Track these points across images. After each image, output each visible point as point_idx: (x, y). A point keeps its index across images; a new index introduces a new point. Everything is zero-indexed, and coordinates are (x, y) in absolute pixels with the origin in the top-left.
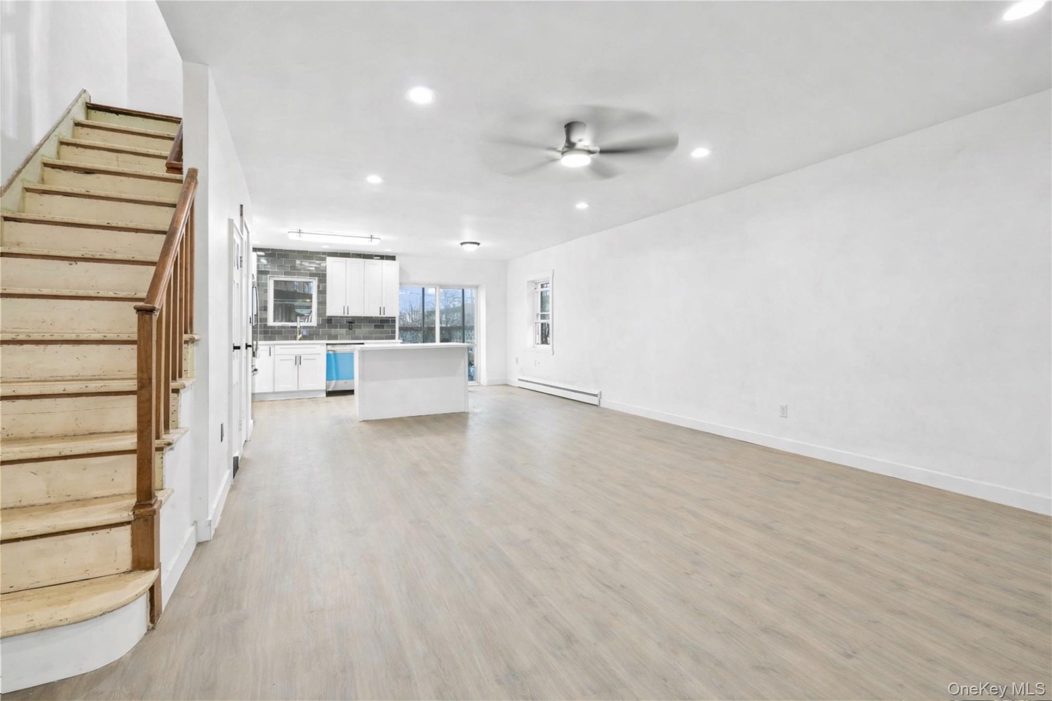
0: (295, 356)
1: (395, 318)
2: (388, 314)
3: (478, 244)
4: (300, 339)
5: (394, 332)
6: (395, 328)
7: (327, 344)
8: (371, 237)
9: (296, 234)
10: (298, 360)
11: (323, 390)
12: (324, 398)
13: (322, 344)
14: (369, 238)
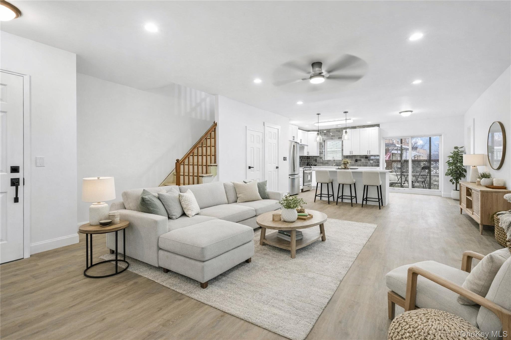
2: (372, 154)
3: (411, 111)
4: (335, 166)
5: (379, 162)
14: (345, 120)
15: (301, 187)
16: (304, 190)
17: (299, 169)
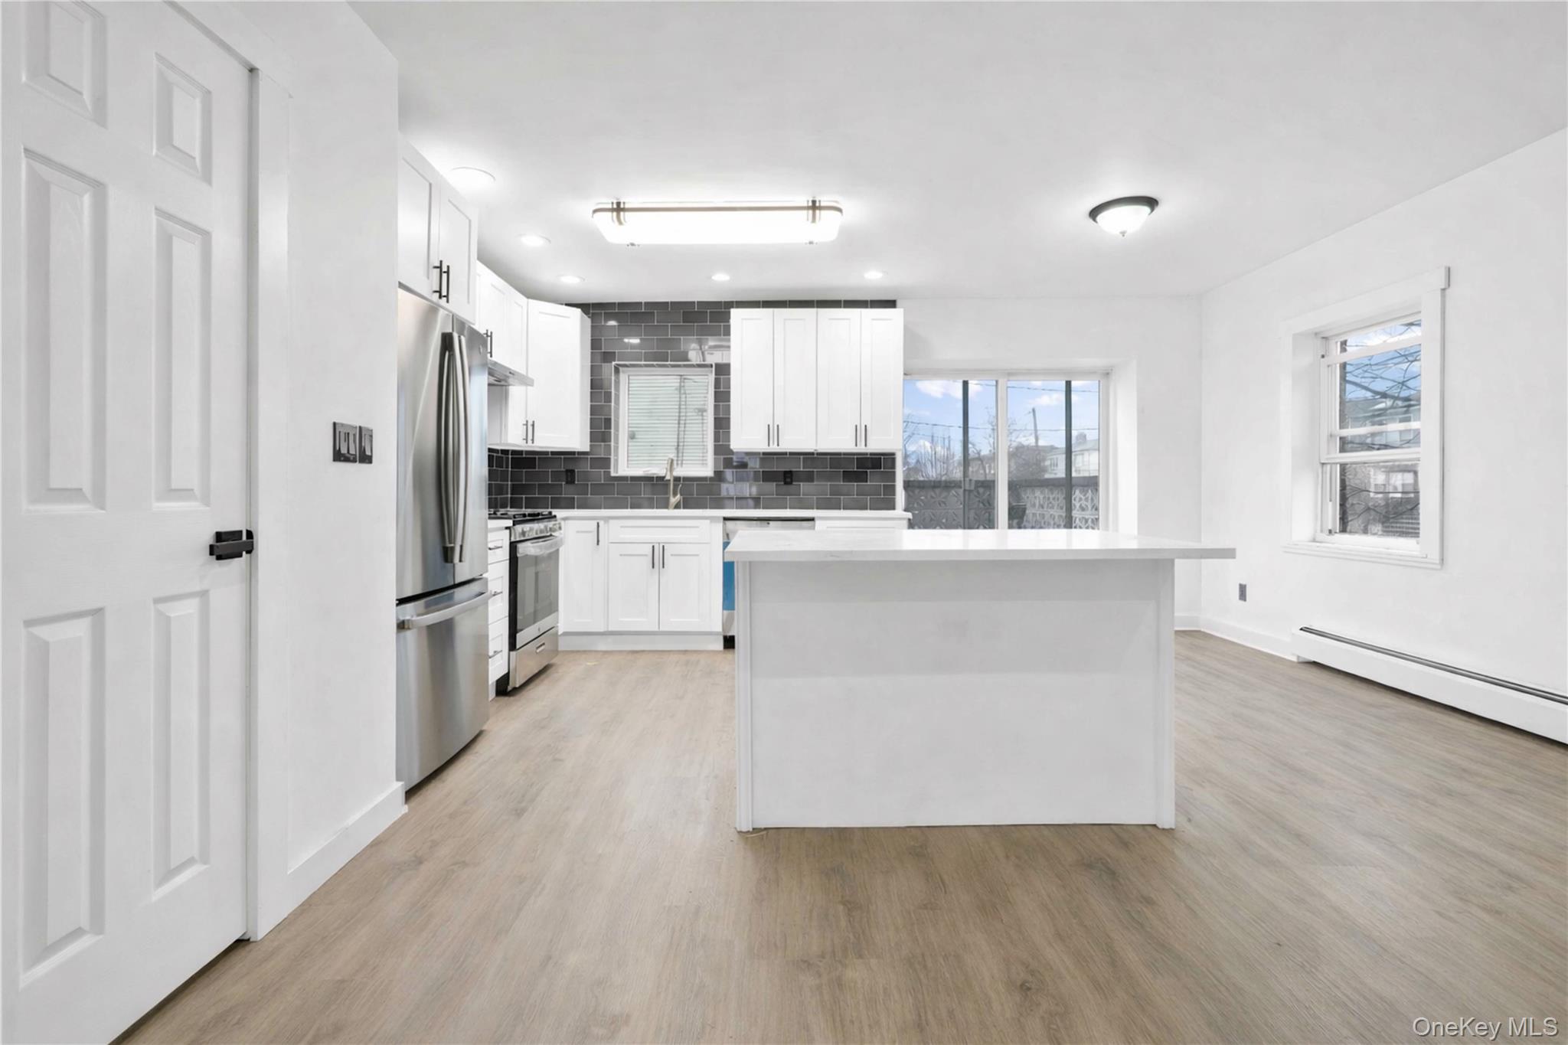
0: (651, 546)
1: (893, 454)
2: (876, 445)
3: (1151, 202)
4: (677, 507)
5: (891, 489)
6: (894, 480)
7: (726, 519)
8: (814, 207)
9: (609, 214)
10: (658, 558)
11: (717, 634)
12: (718, 652)
13: (712, 519)
14: (808, 208)
15: (496, 669)
16: (516, 681)
17: (486, 530)
